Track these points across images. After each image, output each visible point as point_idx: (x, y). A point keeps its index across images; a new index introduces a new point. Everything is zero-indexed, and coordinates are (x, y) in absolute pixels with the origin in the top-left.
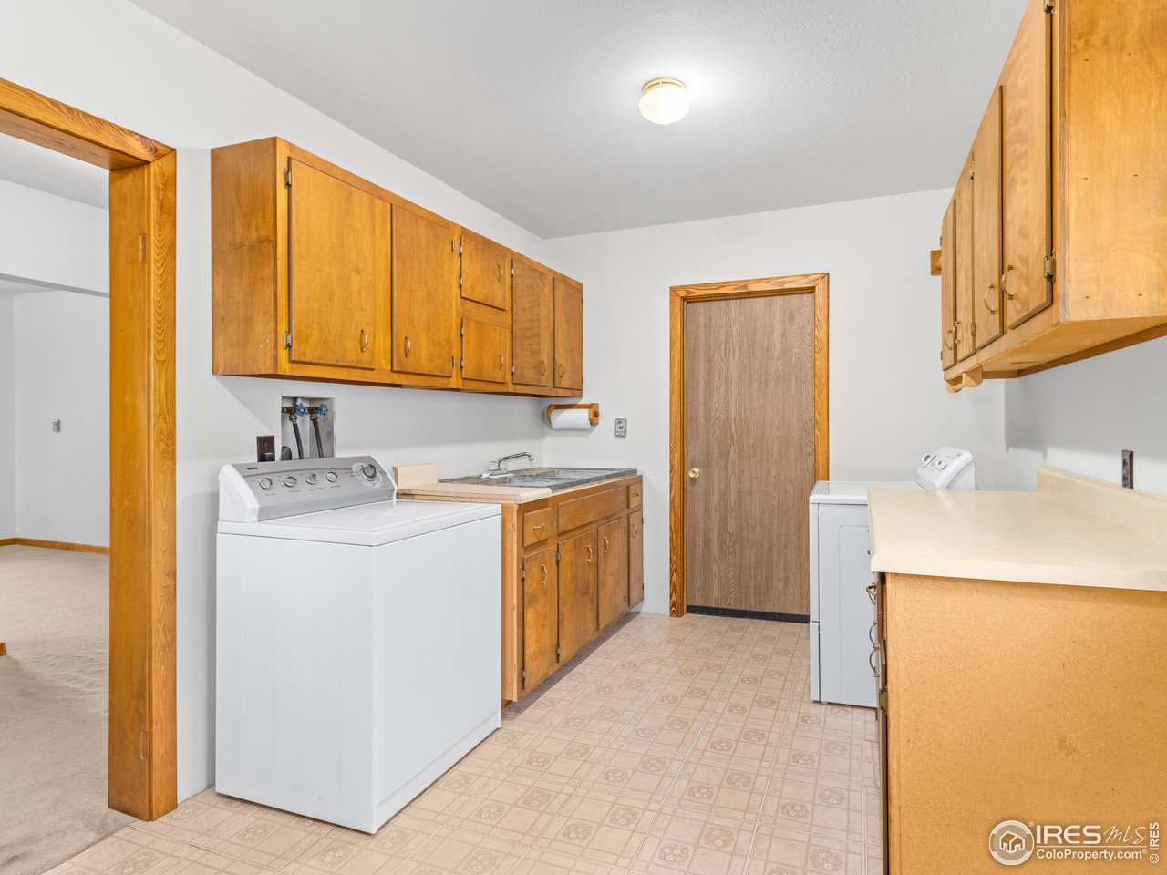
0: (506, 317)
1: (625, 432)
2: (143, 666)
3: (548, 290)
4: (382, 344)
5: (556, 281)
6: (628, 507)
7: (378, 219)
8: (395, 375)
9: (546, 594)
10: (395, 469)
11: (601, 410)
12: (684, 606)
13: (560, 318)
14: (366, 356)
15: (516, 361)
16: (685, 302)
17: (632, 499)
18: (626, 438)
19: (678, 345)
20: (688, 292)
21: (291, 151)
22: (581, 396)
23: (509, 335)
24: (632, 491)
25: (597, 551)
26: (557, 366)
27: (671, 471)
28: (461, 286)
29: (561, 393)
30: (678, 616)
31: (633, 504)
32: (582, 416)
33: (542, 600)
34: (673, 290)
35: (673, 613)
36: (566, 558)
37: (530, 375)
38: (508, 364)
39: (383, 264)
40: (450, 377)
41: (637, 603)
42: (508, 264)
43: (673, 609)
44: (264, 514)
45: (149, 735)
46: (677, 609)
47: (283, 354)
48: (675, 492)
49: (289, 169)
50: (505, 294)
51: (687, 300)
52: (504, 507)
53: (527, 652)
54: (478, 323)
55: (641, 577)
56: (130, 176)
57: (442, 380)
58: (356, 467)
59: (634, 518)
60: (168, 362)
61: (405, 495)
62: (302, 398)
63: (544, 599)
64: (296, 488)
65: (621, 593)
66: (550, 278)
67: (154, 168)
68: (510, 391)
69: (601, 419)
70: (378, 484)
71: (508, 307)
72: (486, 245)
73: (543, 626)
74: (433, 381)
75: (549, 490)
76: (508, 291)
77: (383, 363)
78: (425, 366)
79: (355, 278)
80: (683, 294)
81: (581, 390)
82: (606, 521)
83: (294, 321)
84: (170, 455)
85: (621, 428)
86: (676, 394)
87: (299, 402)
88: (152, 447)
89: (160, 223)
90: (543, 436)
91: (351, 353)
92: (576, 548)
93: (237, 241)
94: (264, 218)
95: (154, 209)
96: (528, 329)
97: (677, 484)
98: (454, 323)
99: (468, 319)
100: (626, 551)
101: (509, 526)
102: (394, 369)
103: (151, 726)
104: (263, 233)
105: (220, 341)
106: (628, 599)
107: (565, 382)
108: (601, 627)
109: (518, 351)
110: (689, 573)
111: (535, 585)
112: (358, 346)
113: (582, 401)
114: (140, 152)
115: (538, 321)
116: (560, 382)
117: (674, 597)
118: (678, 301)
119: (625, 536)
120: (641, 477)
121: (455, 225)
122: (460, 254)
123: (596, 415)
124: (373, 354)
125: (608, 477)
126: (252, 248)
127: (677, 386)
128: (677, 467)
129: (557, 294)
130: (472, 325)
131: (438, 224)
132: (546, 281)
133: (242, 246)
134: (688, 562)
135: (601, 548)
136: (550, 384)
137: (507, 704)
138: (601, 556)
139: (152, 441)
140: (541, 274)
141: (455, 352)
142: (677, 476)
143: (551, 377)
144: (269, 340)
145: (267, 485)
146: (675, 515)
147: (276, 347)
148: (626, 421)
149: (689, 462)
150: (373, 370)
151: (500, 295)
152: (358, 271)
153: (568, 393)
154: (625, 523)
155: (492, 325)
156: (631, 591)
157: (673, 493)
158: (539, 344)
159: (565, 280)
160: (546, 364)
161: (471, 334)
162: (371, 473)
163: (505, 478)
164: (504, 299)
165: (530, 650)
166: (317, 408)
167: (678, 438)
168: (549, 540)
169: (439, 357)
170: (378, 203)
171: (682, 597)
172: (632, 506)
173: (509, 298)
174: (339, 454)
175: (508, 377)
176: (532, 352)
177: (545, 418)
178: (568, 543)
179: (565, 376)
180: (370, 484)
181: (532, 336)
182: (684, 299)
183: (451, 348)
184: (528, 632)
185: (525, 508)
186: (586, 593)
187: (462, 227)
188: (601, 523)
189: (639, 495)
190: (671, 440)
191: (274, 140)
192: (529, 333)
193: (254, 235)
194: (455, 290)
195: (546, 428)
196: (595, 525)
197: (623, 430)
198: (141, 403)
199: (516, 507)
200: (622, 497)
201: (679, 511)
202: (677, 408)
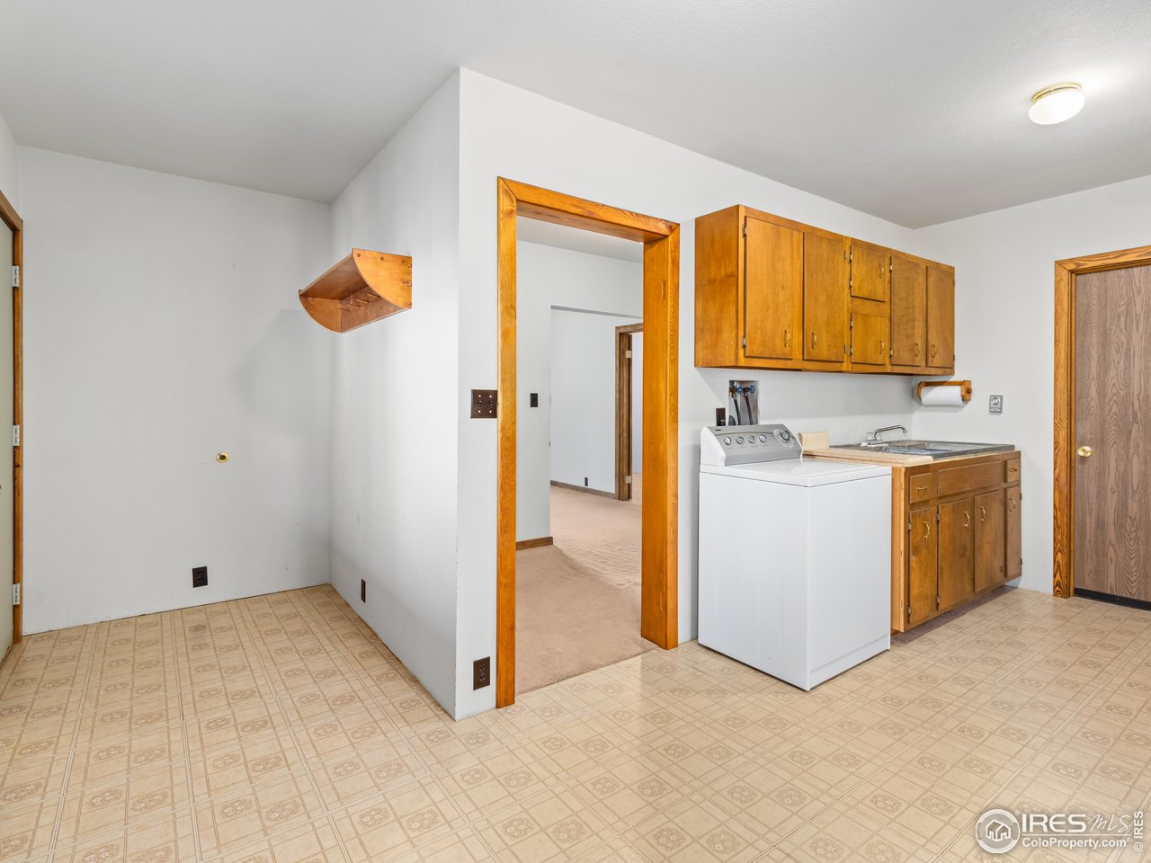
0: (886, 307)
1: (1001, 408)
2: (662, 552)
3: (921, 279)
4: (797, 341)
5: (929, 269)
6: (1005, 481)
7: (795, 246)
8: (805, 363)
9: (927, 548)
10: (800, 435)
11: (974, 387)
12: (1070, 586)
13: (933, 302)
14: (787, 350)
15: (894, 346)
16: (1074, 275)
17: (1009, 473)
18: (1002, 415)
19: (1065, 320)
20: (1078, 265)
21: (746, 211)
22: (952, 373)
23: (888, 323)
24: (1010, 466)
25: (973, 518)
26: (930, 347)
27: (1055, 449)
28: (850, 287)
29: (933, 371)
30: (1063, 596)
31: (1012, 478)
32: (954, 393)
33: (924, 552)
34: (1059, 264)
35: (1056, 593)
36: (945, 519)
37: (905, 357)
38: (887, 348)
39: (798, 278)
40: (842, 362)
41: (1015, 577)
42: (887, 261)
43: (1057, 588)
44: (729, 462)
45: (665, 595)
46: (1062, 589)
47: (741, 351)
48: (1060, 469)
49: (745, 225)
50: (884, 288)
51: (1076, 272)
52: (893, 469)
53: (912, 593)
54: (865, 316)
55: (1019, 552)
56: (657, 246)
57: (835, 364)
58: (776, 432)
59: (1011, 492)
60: (675, 361)
61: (808, 455)
62: (738, 381)
63: (926, 552)
64: (744, 445)
65: (998, 563)
66: (924, 267)
67: (670, 239)
68: (889, 371)
69: (974, 395)
70: (791, 446)
71: (887, 299)
72: (870, 249)
73: (925, 575)
74: (830, 365)
75: (931, 458)
76: (887, 286)
77: (798, 354)
78: (825, 354)
79: (781, 293)
80: (1072, 267)
81: (952, 368)
82: (982, 492)
83: (747, 329)
84: (675, 420)
85: (996, 406)
86: (1063, 371)
87: (735, 384)
88: (668, 414)
89: (672, 273)
90: (912, 411)
91: (779, 349)
92: (954, 511)
93: (712, 277)
94: (730, 260)
95: (670, 264)
96: (903, 316)
97: (1063, 461)
98: (846, 318)
99: (856, 313)
100: (1002, 524)
101: (897, 485)
102: (805, 358)
103: (667, 590)
104: (729, 271)
105: (700, 344)
106: (1005, 569)
107: (937, 361)
108: (978, 590)
109: (895, 335)
110: (1077, 555)
111: (918, 538)
112: (783, 343)
113: (953, 379)
114: (663, 229)
115: (913, 308)
116: (932, 361)
117: (1058, 577)
118: (1065, 275)
119: (1002, 509)
120: (1019, 453)
121: (846, 237)
122: (851, 261)
123: (969, 391)
124: (791, 348)
125: (984, 450)
126: (722, 281)
127: (1063, 361)
128: (1063, 444)
129: (930, 280)
130: (859, 318)
131: (835, 240)
132: (920, 271)
133: (715, 280)
134: (1076, 543)
135: (977, 516)
136: (923, 364)
137: (894, 633)
138: (978, 524)
139: (668, 410)
140: (916, 265)
141: (846, 342)
142: (1063, 454)
143: (924, 357)
144: (733, 343)
145: (728, 441)
146: (1060, 493)
147: (737, 348)
148: (1001, 397)
149: (1078, 438)
150: (791, 359)
151: (881, 290)
152: (783, 288)
153: (940, 371)
154: (1002, 496)
155: (875, 316)
156: (1008, 563)
157: (1057, 470)
158: (914, 328)
159: (937, 266)
160: (920, 347)
161: (858, 325)
162: (786, 437)
163: (882, 447)
164: (884, 293)
165: (915, 591)
166: (748, 388)
167: (1064, 414)
168: (930, 502)
169: (835, 347)
170: (795, 234)
171: (1068, 578)
172: (1009, 480)
173: (888, 292)
174: (761, 422)
175: (887, 361)
176: (907, 337)
177: (915, 395)
178: (948, 507)
179: (937, 356)
180: (786, 445)
181: (907, 322)
182: (1072, 272)
183: (843, 339)
184: (912, 576)
185: (911, 471)
186: (963, 555)
187: (852, 239)
188: (978, 493)
189: (1017, 470)
190: (1055, 417)
191: (738, 206)
192: (904, 320)
193: (723, 272)
194: (847, 290)
195: (915, 404)
196: (971, 494)
197: (998, 406)
198: (662, 386)
199: (903, 470)
200: (999, 471)
201: (1065, 490)
202: (1063, 383)
